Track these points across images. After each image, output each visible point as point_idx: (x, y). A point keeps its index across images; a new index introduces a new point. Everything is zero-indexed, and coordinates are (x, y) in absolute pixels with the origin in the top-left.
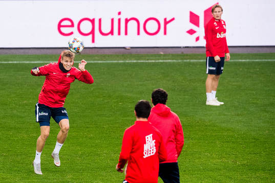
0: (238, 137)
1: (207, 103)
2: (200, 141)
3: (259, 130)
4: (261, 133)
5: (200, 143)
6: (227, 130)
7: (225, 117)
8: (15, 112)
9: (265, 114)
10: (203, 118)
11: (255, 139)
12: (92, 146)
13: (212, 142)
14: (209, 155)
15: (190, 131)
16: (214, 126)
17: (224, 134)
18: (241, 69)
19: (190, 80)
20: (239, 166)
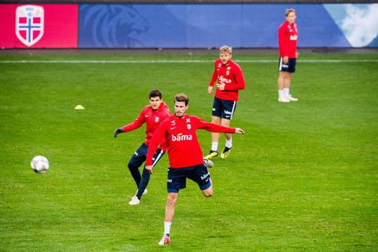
1: (279, 100)
8: (55, 107)
9: (285, 110)
12: (126, 140)
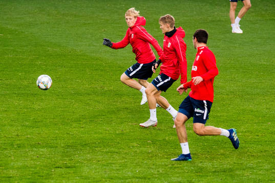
0: (105, 66)
2: (72, 69)
3: (124, 60)
4: (126, 62)
5: (71, 70)
6: (96, 59)
7: (95, 47)
10: (75, 48)
11: (120, 67)
13: (82, 70)
14: (80, 81)
15: (63, 60)
16: (85, 56)
17: (93, 63)
18: (109, 5)
19: (63, 14)
20: (106, 91)
